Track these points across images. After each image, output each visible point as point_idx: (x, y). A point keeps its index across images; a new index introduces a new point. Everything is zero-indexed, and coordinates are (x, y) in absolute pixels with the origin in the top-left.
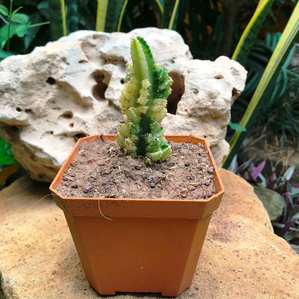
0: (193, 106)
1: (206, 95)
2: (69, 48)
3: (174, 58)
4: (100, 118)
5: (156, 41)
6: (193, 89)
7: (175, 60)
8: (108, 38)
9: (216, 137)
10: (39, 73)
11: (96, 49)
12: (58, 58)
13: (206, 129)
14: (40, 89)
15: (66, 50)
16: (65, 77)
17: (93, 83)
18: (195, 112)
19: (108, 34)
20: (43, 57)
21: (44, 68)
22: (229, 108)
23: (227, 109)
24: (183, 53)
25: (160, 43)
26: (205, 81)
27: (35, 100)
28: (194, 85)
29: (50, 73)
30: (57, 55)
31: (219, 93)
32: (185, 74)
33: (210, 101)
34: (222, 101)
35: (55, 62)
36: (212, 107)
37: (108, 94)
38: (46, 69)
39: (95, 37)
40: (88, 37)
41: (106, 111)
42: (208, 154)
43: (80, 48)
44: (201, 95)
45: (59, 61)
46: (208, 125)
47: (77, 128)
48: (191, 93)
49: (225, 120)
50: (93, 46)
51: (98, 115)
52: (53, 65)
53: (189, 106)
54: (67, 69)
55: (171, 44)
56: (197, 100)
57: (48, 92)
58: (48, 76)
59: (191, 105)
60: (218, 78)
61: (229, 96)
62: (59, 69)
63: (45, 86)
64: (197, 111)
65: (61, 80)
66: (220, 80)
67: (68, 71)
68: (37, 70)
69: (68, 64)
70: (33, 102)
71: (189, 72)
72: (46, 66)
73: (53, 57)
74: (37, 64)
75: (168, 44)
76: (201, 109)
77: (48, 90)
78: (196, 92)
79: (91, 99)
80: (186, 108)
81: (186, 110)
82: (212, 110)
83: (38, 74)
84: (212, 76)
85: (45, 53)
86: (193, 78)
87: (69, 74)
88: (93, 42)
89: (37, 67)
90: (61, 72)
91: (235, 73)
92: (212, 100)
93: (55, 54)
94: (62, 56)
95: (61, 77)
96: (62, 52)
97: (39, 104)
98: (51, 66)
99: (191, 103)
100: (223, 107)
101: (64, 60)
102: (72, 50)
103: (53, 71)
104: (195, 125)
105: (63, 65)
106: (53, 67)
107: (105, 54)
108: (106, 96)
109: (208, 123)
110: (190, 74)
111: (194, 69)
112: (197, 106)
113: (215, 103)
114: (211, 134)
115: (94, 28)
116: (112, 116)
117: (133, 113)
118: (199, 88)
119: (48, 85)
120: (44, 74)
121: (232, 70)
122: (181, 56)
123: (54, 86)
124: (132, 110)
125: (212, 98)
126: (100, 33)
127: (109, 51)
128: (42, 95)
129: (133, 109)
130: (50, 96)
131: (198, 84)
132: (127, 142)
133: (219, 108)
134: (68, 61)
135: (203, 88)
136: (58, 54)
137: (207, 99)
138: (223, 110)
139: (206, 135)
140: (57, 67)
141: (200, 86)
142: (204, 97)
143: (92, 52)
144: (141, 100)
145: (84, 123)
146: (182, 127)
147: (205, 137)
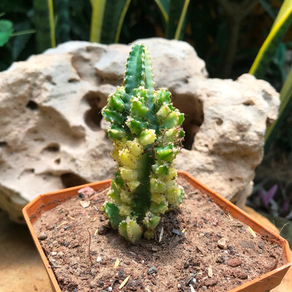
0: (216, 141)
1: (234, 127)
2: (56, 64)
3: (188, 77)
4: (94, 153)
5: (166, 56)
6: (215, 118)
7: (189, 80)
8: (105, 51)
9: (246, 181)
10: (17, 95)
11: (91, 65)
12: (41, 77)
13: (232, 170)
14: (18, 116)
15: (53, 67)
16: (49, 100)
17: (86, 108)
18: (219, 149)
19: (104, 47)
20: (21, 76)
21: (23, 90)
22: (263, 143)
23: (261, 145)
24: (199, 70)
25: (171, 58)
26: (230, 108)
27: (12, 130)
28: (217, 114)
29: (31, 95)
30: (41, 73)
31: (250, 125)
32: (204, 98)
33: (238, 135)
34: (255, 135)
35: (38, 82)
36: (241, 143)
37: (105, 124)
38: (26, 91)
39: (89, 50)
40: (81, 50)
41: (102, 145)
43: (69, 63)
44: (227, 127)
45: (43, 81)
46: (235, 165)
47: (65, 166)
48: (213, 123)
49: (257, 158)
50: (87, 61)
51: (93, 150)
52: (35, 85)
53: (210, 140)
54: (53, 90)
55: (184, 59)
56: (222, 133)
57: (28, 120)
58: (29, 99)
59: (213, 140)
60: (248, 104)
61: (262, 128)
62: (43, 91)
63: (24, 112)
64: (222, 147)
65: (45, 104)
66: (250, 107)
67: (55, 93)
68: (14, 93)
69: (54, 84)
70: (9, 132)
71: (208, 96)
72: (26, 87)
73: (35, 75)
74: (14, 84)
75: (180, 60)
76: (226, 145)
77: (29, 117)
78: (220, 122)
79: (83, 129)
80: (207, 143)
81: (206, 146)
82: (241, 146)
83: (15, 98)
84: (240, 102)
85: (24, 70)
86: (216, 104)
87: (56, 97)
88: (87, 55)
89: (14, 88)
90: (45, 95)
91: (267, 97)
92: (241, 133)
93: (38, 71)
94: (46, 73)
95: (45, 101)
96: (46, 69)
97: (17, 135)
98: (32, 87)
99: (213, 136)
100: (256, 143)
101: (49, 79)
102: (60, 66)
103: (35, 92)
104: (219, 164)
105: (47, 85)
106: (35, 88)
107: (101, 72)
108: (103, 126)
109: (235, 162)
110: (211, 98)
111: (216, 92)
112: (222, 140)
113: (245, 138)
114: (240, 176)
115: (87, 39)
116: (109, 151)
118: (223, 117)
119: (28, 111)
120: (22, 97)
121: (263, 94)
122: (196, 74)
123: (36, 113)
125: (241, 131)
126: (95, 45)
127: (107, 68)
128: (21, 123)
130: (31, 124)
131: (223, 111)
133: (251, 144)
134: (54, 80)
135: (229, 118)
136: (42, 71)
137: (235, 131)
138: (255, 146)
139: (232, 177)
140: (40, 88)
141: (225, 115)
142: (231, 130)
143: (85, 68)
145: (73, 160)
146: (201, 167)
147: (231, 180)
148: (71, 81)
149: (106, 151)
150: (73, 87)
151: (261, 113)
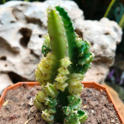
1: (99, 47)
8: (30, 6)
15: (1, 15)
19: (30, 4)
22: (114, 55)
26: (97, 36)
31: (108, 46)
32: (83, 31)
33: (102, 51)
34: (110, 51)
37: (30, 46)
39: (22, 5)
41: (29, 57)
42: (113, 106)
43: (11, 13)
44: (96, 47)
46: (99, 67)
50: (20, 11)
51: (24, 60)
54: (1, 28)
66: (108, 35)
69: (2, 24)
78: (92, 44)
79: (19, 48)
82: (103, 57)
91: (116, 30)
107: (28, 17)
110: (87, 31)
111: (89, 28)
113: (105, 53)
117: (51, 91)
118: (94, 41)
122: (79, 18)
124: (49, 88)
125: (103, 49)
127: (31, 15)
129: (50, 86)
132: (44, 115)
133: (108, 56)
134: (2, 22)
135: (97, 42)
137: (100, 50)
138: (110, 57)
142: (98, 49)
143: (19, 15)
144: (60, 80)
145: (14, 65)
147: (98, 74)
148: (12, 22)
149: (31, 61)
150: (13, 25)
151: (113, 39)
